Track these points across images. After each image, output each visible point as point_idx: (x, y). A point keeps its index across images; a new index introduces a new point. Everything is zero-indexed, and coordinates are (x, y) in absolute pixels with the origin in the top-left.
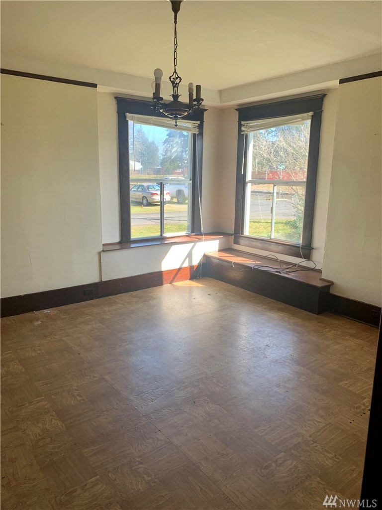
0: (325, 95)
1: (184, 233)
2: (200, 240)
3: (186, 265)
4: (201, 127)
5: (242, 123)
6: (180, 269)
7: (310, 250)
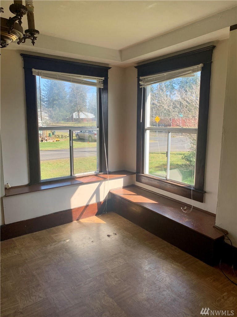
0: (214, 47)
1: (93, 173)
2: (105, 179)
3: (94, 201)
4: (105, 82)
5: (141, 78)
6: (87, 206)
7: (203, 193)
